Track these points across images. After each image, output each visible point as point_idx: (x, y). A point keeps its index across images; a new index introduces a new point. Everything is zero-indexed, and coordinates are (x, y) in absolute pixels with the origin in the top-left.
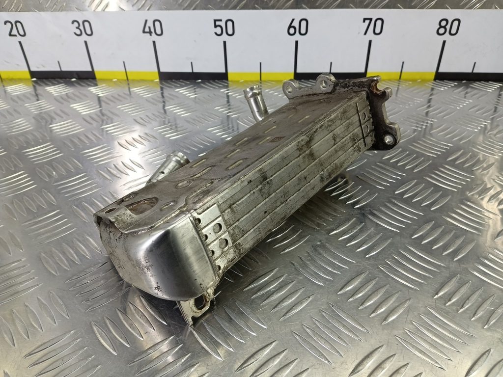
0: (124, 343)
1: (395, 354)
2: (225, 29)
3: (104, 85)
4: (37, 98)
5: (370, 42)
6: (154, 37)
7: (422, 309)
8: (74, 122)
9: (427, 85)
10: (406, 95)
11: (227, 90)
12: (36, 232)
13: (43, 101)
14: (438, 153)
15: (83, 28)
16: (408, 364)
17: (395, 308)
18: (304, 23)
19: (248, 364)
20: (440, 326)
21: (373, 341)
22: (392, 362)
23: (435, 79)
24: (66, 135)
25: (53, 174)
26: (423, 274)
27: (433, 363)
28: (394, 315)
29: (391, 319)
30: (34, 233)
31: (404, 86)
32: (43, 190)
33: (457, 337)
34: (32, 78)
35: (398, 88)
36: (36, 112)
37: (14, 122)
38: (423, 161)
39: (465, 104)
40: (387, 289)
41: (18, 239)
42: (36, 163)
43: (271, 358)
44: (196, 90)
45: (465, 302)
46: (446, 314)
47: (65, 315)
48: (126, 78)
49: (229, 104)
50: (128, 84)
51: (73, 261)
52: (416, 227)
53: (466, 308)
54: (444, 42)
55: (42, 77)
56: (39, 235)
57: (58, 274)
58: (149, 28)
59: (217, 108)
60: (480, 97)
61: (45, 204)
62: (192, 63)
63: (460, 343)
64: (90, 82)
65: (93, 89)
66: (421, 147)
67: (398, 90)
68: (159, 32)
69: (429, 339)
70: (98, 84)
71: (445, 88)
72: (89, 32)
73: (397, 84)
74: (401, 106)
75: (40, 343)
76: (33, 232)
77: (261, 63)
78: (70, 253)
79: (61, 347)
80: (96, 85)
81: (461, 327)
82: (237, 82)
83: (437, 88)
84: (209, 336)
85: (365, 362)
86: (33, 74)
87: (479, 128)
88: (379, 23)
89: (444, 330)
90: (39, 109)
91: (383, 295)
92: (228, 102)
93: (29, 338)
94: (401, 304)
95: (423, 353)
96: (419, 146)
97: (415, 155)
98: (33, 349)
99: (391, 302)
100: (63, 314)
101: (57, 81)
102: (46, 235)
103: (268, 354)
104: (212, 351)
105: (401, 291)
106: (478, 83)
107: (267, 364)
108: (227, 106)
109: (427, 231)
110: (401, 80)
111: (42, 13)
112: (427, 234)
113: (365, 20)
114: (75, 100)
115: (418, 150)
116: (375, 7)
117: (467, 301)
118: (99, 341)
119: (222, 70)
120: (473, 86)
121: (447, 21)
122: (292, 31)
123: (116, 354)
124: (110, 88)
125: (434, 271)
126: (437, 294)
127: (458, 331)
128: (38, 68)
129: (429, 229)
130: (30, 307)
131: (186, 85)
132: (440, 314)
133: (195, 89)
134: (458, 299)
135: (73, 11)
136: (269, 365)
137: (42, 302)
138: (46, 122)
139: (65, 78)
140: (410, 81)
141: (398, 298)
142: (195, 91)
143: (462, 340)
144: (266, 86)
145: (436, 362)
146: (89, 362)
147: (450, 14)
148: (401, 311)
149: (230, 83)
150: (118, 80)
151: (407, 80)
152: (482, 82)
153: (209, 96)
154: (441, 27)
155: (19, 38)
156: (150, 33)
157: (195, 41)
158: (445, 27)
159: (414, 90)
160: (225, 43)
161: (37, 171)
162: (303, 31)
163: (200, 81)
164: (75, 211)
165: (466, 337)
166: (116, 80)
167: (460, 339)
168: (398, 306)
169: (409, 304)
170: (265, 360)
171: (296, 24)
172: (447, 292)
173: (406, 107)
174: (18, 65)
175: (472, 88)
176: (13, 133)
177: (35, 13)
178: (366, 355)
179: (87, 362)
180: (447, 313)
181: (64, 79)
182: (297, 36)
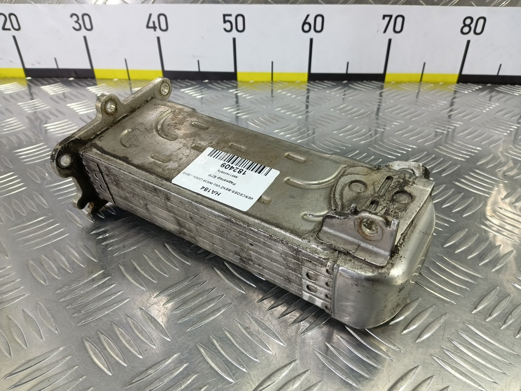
0: (120, 361)
1: (433, 376)
2: (234, 24)
3: (104, 84)
4: (31, 97)
5: (390, 41)
6: (158, 33)
7: (460, 325)
8: (70, 122)
9: (450, 87)
10: (428, 98)
11: (236, 91)
12: (24, 238)
13: (38, 100)
14: (467, 157)
15: (83, 22)
16: (448, 387)
17: (430, 324)
18: (319, 19)
19: (264, 386)
20: (481, 344)
21: (406, 361)
22: (430, 385)
23: (458, 82)
24: (61, 135)
25: (45, 175)
26: (459, 287)
27: (476, 386)
28: (428, 332)
29: (425, 337)
30: (22, 238)
31: (425, 88)
32: (34, 192)
33: (502, 357)
34: (27, 76)
35: (419, 90)
36: (29, 112)
37: (6, 121)
38: (451, 165)
39: (491, 108)
40: (419, 303)
41: (4, 245)
42: (27, 163)
43: (291, 380)
44: (203, 90)
45: (508, 317)
46: (487, 331)
47: (53, 330)
48: (127, 78)
49: (237, 105)
50: (130, 84)
51: (64, 269)
52: (448, 235)
53: (509, 323)
54: (469, 42)
55: (38, 76)
56: (28, 240)
57: (47, 283)
58: (154, 22)
59: (225, 108)
60: (507, 101)
61: (36, 208)
62: (198, 61)
63: (505, 363)
64: (89, 81)
65: (92, 89)
66: (448, 151)
67: (418, 93)
68: (164, 27)
69: (470, 359)
70: (98, 83)
71: (468, 91)
72: (89, 27)
73: (418, 87)
74: (423, 108)
75: (23, 361)
76: (20, 237)
77: (272, 62)
78: (61, 260)
79: (47, 366)
80: (95, 84)
81: (505, 345)
82: (247, 82)
83: (460, 91)
84: (218, 354)
85: (398, 385)
86: (28, 72)
87: (508, 132)
88: (400, 20)
89: (486, 348)
90: (33, 108)
91: (416, 309)
92: (237, 102)
93: (11, 356)
94: (436, 319)
95: (464, 375)
96: (445, 149)
97: (442, 159)
98: (15, 368)
99: (425, 317)
100: (51, 328)
101: (53, 80)
102: (35, 241)
103: (286, 375)
104: (222, 371)
105: (435, 305)
106: (503, 86)
107: (286, 386)
108: (235, 106)
109: (460, 239)
110: (422, 83)
111: (39, 5)
112: (461, 242)
113: (384, 17)
114: (72, 99)
115: (444, 153)
116: (395, 3)
117: (510, 316)
118: (92, 359)
119: (231, 69)
120: (498, 89)
121: (472, 19)
122: (306, 27)
123: (111, 375)
124: (110, 87)
125: (471, 283)
126: (476, 308)
127: (502, 350)
128: (33, 65)
129: (462, 238)
130: (13, 319)
131: (192, 85)
132: (480, 331)
133: (201, 89)
134: (499, 314)
135: (71, 3)
136: (288, 388)
137: (28, 314)
138: (41, 122)
139: (63, 77)
140: (431, 83)
141: (432, 313)
142: (202, 92)
143: (507, 360)
144: (277, 86)
145: (480, 385)
146: (80, 383)
147: (475, 11)
148: (436, 327)
149: (239, 83)
150: (119, 79)
151: (428, 83)
152: (508, 85)
153: (217, 96)
154: (465, 25)
155: (13, 32)
156: (154, 28)
157: (203, 37)
158: (469, 26)
159: (437, 92)
160: (234, 40)
161: (28, 173)
162: (318, 28)
163: (207, 81)
164: (68, 215)
165: (512, 357)
166: (117, 79)
167: (505, 359)
168: (433, 322)
169: (446, 320)
170: (283, 382)
171: (311, 20)
172: (486, 306)
173: (430, 110)
174: (11, 62)
175: (498, 91)
176: (4, 133)
177: (31, 4)
178: (399, 376)
179: (77, 383)
180: (488, 329)
181: (61, 79)
182: (312, 33)
